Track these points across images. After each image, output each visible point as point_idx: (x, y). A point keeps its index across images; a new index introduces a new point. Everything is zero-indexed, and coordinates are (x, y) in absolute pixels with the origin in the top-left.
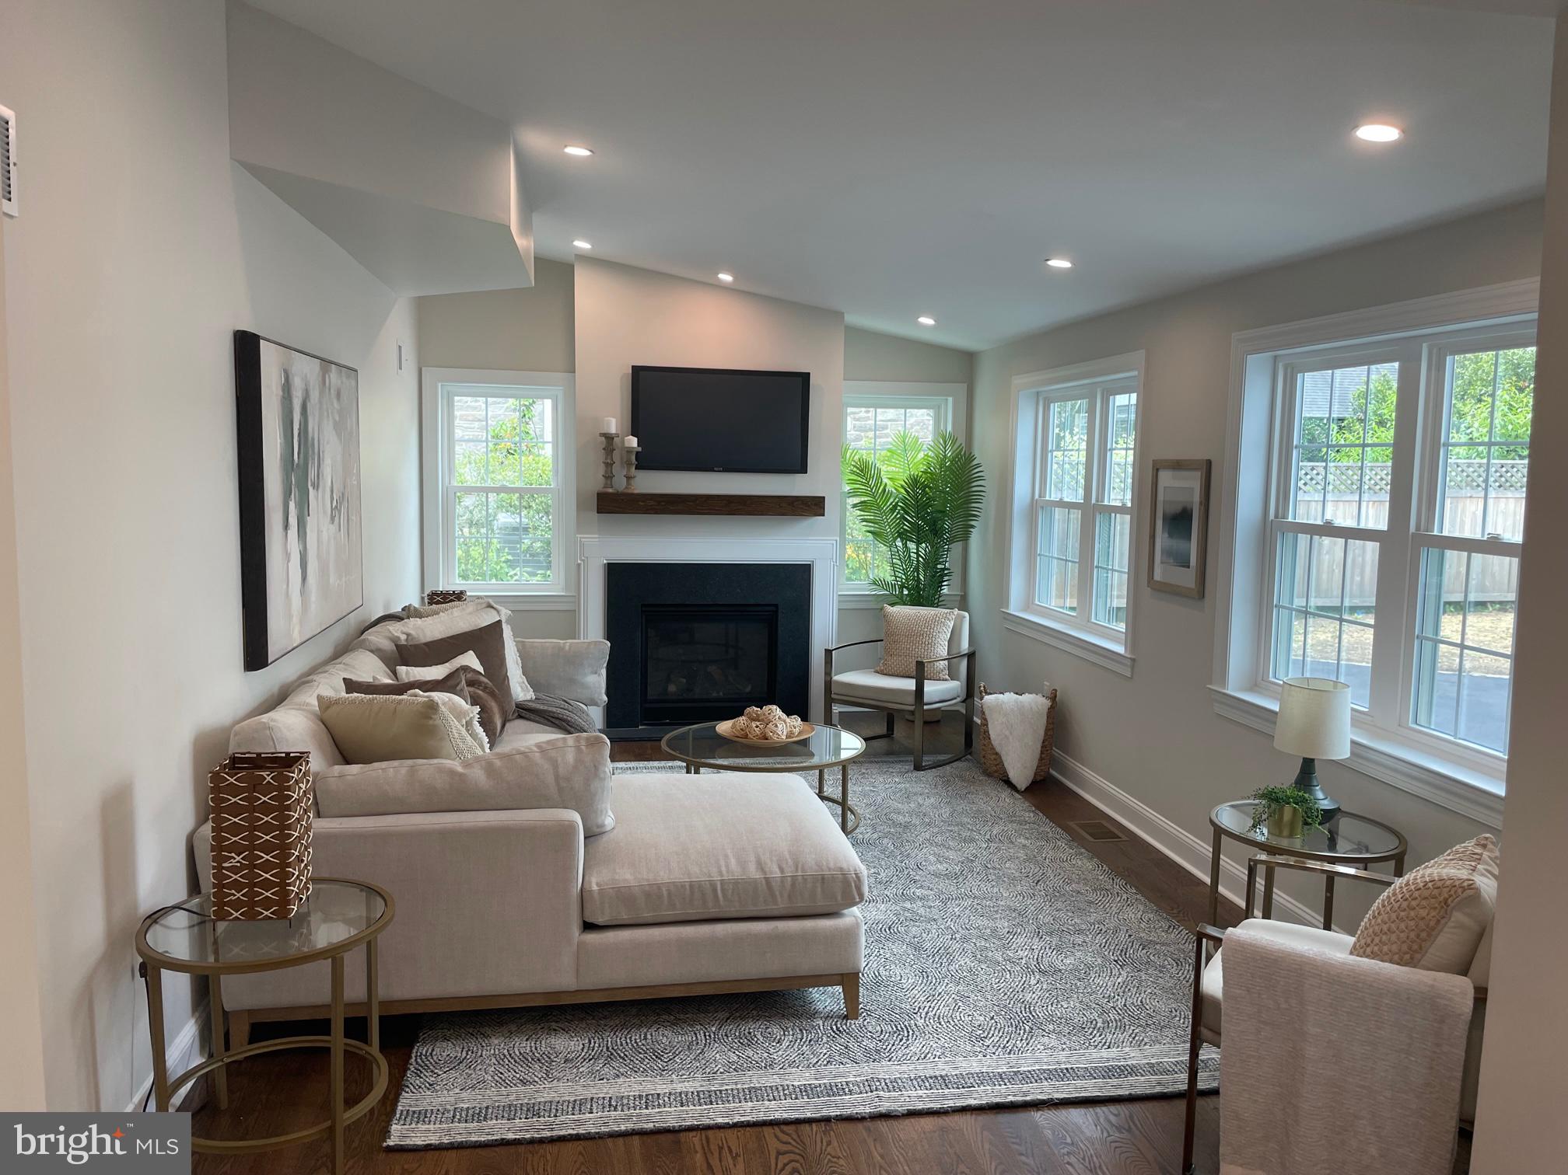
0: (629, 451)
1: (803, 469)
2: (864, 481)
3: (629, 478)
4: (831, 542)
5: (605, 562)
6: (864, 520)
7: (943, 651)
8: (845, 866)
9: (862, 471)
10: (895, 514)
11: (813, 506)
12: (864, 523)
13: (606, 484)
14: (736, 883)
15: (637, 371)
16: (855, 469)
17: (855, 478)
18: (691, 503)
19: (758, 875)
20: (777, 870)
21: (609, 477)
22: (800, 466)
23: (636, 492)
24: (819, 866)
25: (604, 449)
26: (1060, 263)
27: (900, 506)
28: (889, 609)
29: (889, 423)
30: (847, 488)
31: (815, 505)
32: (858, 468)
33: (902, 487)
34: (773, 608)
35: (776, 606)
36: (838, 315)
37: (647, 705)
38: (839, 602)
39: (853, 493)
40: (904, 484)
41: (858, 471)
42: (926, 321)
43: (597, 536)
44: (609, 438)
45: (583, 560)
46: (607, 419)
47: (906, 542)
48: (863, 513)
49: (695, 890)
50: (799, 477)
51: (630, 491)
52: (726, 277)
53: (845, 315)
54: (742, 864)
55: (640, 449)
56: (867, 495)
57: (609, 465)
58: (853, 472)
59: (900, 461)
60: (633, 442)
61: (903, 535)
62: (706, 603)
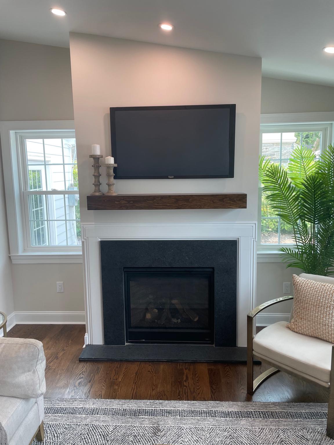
0: (108, 166)
1: (231, 175)
2: (274, 180)
3: (109, 185)
4: (252, 225)
5: (99, 240)
6: (274, 207)
9: (273, 174)
10: (297, 202)
11: (238, 201)
12: (275, 209)
13: (95, 190)
15: (113, 111)
16: (268, 173)
17: (268, 178)
18: (151, 202)
21: (98, 184)
22: (229, 172)
23: (114, 194)
25: (93, 166)
27: (301, 197)
29: (276, 153)
30: (263, 186)
31: (240, 200)
32: (270, 172)
33: (303, 184)
34: (211, 270)
35: (213, 268)
37: (131, 330)
38: (258, 258)
39: (266, 189)
40: (304, 182)
41: (270, 174)
43: (93, 223)
44: (96, 159)
45: (86, 239)
46: (92, 145)
47: (304, 222)
48: (273, 202)
50: (228, 181)
51: (109, 194)
53: (262, 59)
55: (116, 165)
56: (277, 190)
57: (97, 176)
58: (267, 175)
59: (297, 166)
60: (111, 160)
61: (302, 217)
62: (165, 266)
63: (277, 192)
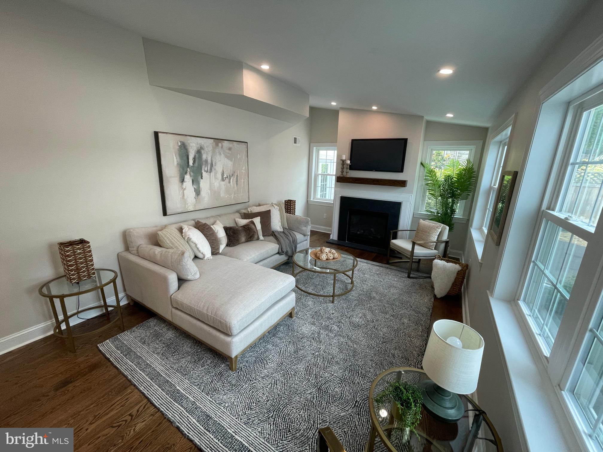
0: (348, 164)
2: (430, 175)
3: (347, 172)
4: (410, 196)
5: (340, 196)
7: (435, 239)
8: (227, 321)
10: (440, 188)
11: (402, 184)
13: (341, 174)
14: (200, 311)
15: (353, 140)
19: (205, 312)
20: (211, 312)
21: (342, 172)
22: (401, 170)
23: (348, 176)
24: (221, 317)
25: (342, 164)
26: (446, 72)
27: (442, 185)
28: (421, 221)
35: (388, 214)
36: (422, 117)
40: (444, 177)
42: (450, 115)
43: (340, 188)
44: (343, 161)
45: (336, 196)
46: (343, 155)
49: (191, 308)
51: (346, 176)
52: (374, 108)
53: (424, 116)
54: (204, 306)
55: (351, 164)
57: (343, 168)
60: (349, 162)
63: (431, 182)
